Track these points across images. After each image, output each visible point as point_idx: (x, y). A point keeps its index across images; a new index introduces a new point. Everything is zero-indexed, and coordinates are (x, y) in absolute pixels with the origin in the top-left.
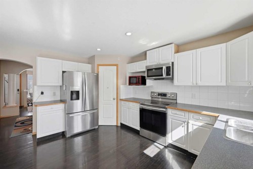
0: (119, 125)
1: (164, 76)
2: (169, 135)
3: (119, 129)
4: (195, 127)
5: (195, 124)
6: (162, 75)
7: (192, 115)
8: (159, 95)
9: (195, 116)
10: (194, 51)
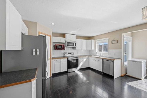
0: (51, 75)
1: (74, 46)
2: (79, 66)
4: (85, 61)
8: (68, 53)
9: (85, 58)
10: (81, 40)
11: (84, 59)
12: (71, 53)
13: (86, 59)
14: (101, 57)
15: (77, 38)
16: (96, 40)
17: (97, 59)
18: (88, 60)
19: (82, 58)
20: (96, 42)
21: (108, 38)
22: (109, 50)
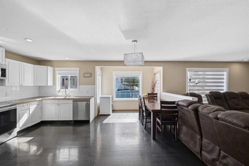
2: (18, 126)
4: (33, 109)
9: (33, 103)
10: (20, 62)
11: (31, 107)
13: (35, 106)
14: (67, 98)
16: (56, 69)
17: (62, 101)
19: (25, 105)
20: (57, 72)
21: (78, 69)
22: (80, 86)
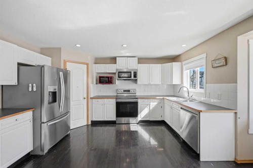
0: (90, 123)
1: (132, 77)
2: (139, 116)
3: (90, 127)
4: (153, 106)
5: (153, 104)
6: (131, 77)
7: (151, 100)
8: (125, 91)
9: (153, 100)
11: (151, 104)
12: (129, 91)
13: (156, 103)
15: (139, 63)
18: (161, 106)
19: (146, 100)
21: (204, 55)
